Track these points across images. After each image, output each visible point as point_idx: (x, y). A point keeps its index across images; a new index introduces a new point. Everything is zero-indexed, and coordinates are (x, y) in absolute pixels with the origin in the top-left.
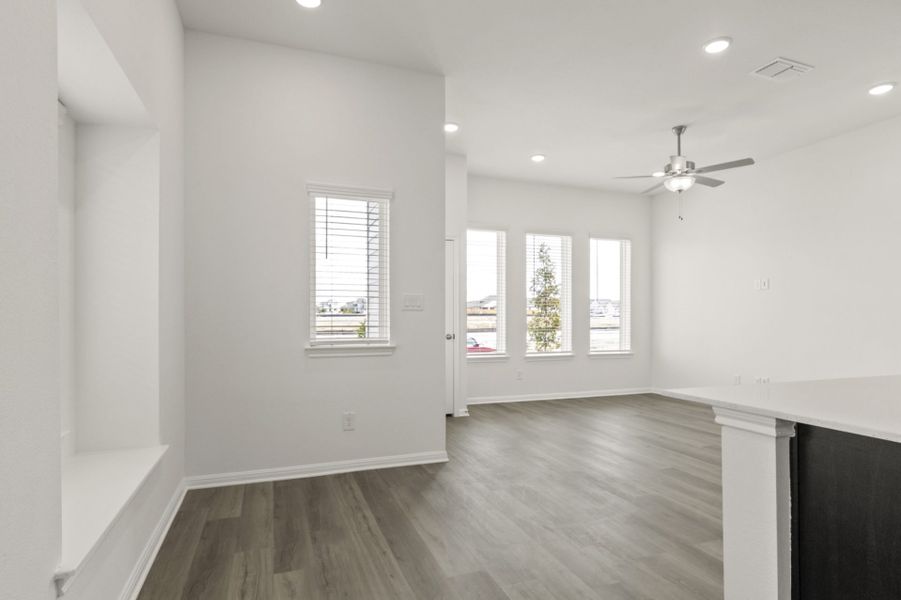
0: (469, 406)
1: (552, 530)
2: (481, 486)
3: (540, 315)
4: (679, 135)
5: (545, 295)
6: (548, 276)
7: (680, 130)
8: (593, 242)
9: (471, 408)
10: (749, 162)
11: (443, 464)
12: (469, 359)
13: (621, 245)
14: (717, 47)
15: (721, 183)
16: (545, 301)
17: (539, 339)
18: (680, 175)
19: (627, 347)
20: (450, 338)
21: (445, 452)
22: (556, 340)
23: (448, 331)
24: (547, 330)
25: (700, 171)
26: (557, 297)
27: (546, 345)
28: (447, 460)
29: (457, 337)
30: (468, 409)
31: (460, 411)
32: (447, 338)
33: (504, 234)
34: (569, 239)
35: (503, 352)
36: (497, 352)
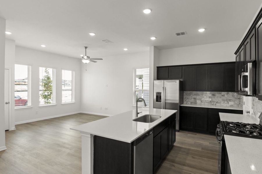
0: (16, 126)
1: (43, 164)
2: (20, 156)
3: (45, 90)
5: (47, 84)
7: (86, 48)
8: (63, 71)
9: (17, 126)
11: (4, 150)
13: (72, 72)
14: (92, 34)
15: (97, 62)
17: (45, 98)
18: (86, 59)
19: (74, 101)
20: (7, 103)
21: (5, 146)
22: (51, 98)
23: (6, 100)
24: (48, 95)
25: (91, 59)
26: (52, 85)
27: (48, 100)
28: (6, 149)
29: (10, 103)
30: (15, 127)
31: (12, 128)
32: (6, 104)
33: (31, 67)
34: (55, 70)
35: (30, 105)
36: (28, 106)
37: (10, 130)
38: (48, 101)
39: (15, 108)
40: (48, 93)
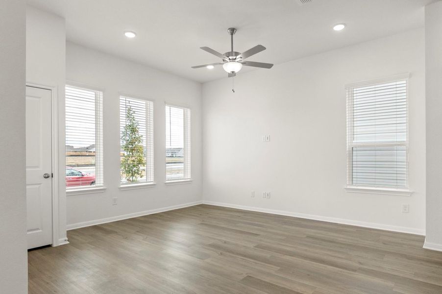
0: (69, 233)
3: (129, 156)
4: (232, 34)
5: (132, 143)
6: (134, 130)
7: (233, 31)
10: (269, 66)
12: (67, 193)
13: (184, 111)
16: (132, 146)
17: (128, 172)
19: (189, 176)
20: (48, 177)
22: (140, 172)
27: (133, 175)
29: (55, 176)
30: (68, 236)
31: (60, 240)
32: (45, 177)
33: (101, 94)
34: (151, 103)
35: (101, 185)
36: (97, 185)
37: (55, 245)
38: (134, 178)
39: (67, 191)
40: (134, 161)
